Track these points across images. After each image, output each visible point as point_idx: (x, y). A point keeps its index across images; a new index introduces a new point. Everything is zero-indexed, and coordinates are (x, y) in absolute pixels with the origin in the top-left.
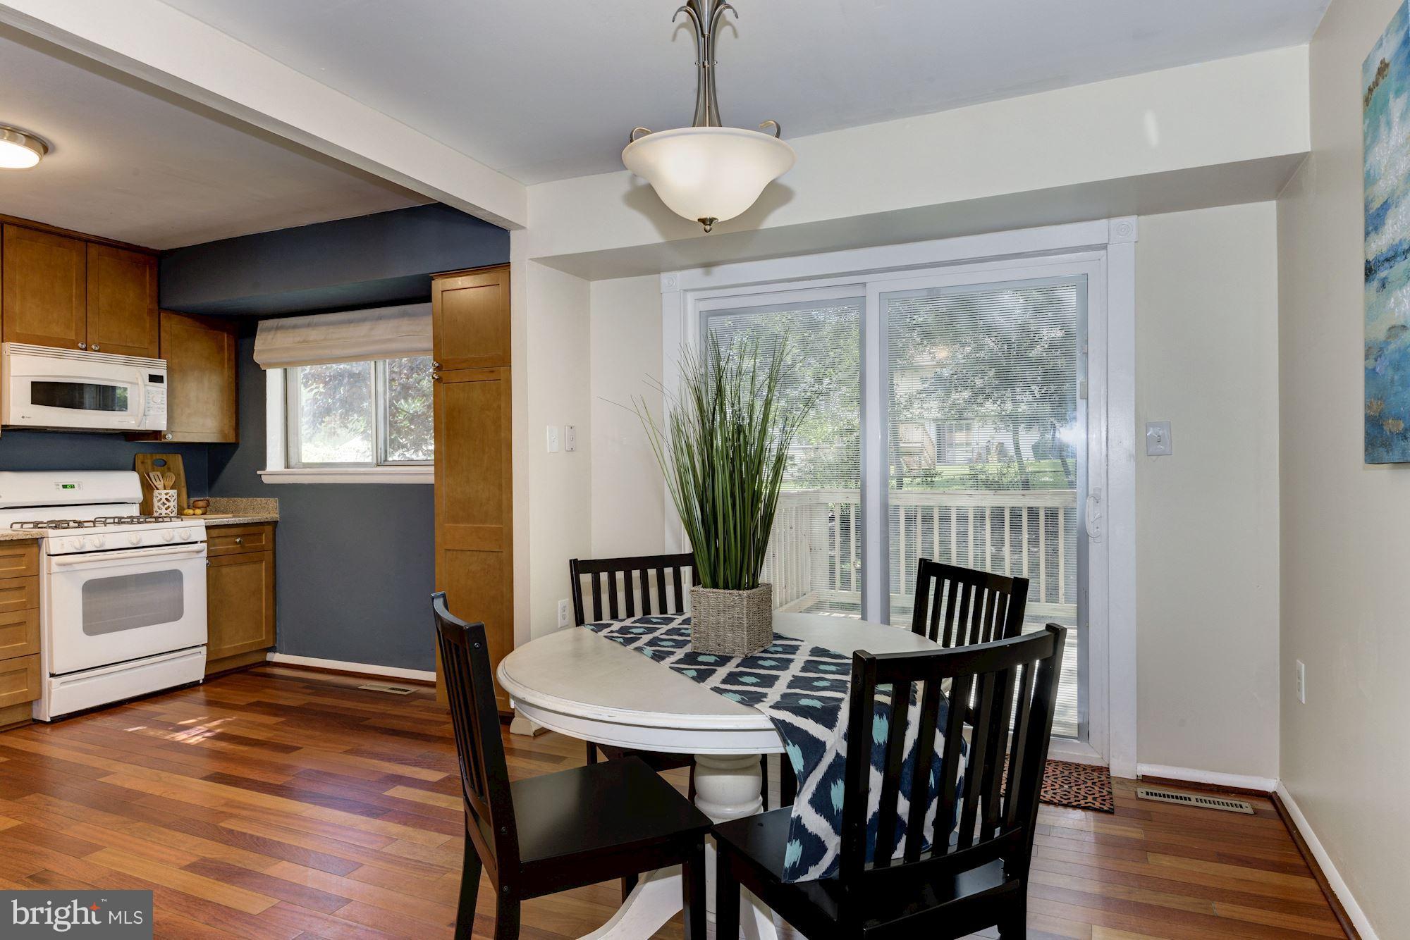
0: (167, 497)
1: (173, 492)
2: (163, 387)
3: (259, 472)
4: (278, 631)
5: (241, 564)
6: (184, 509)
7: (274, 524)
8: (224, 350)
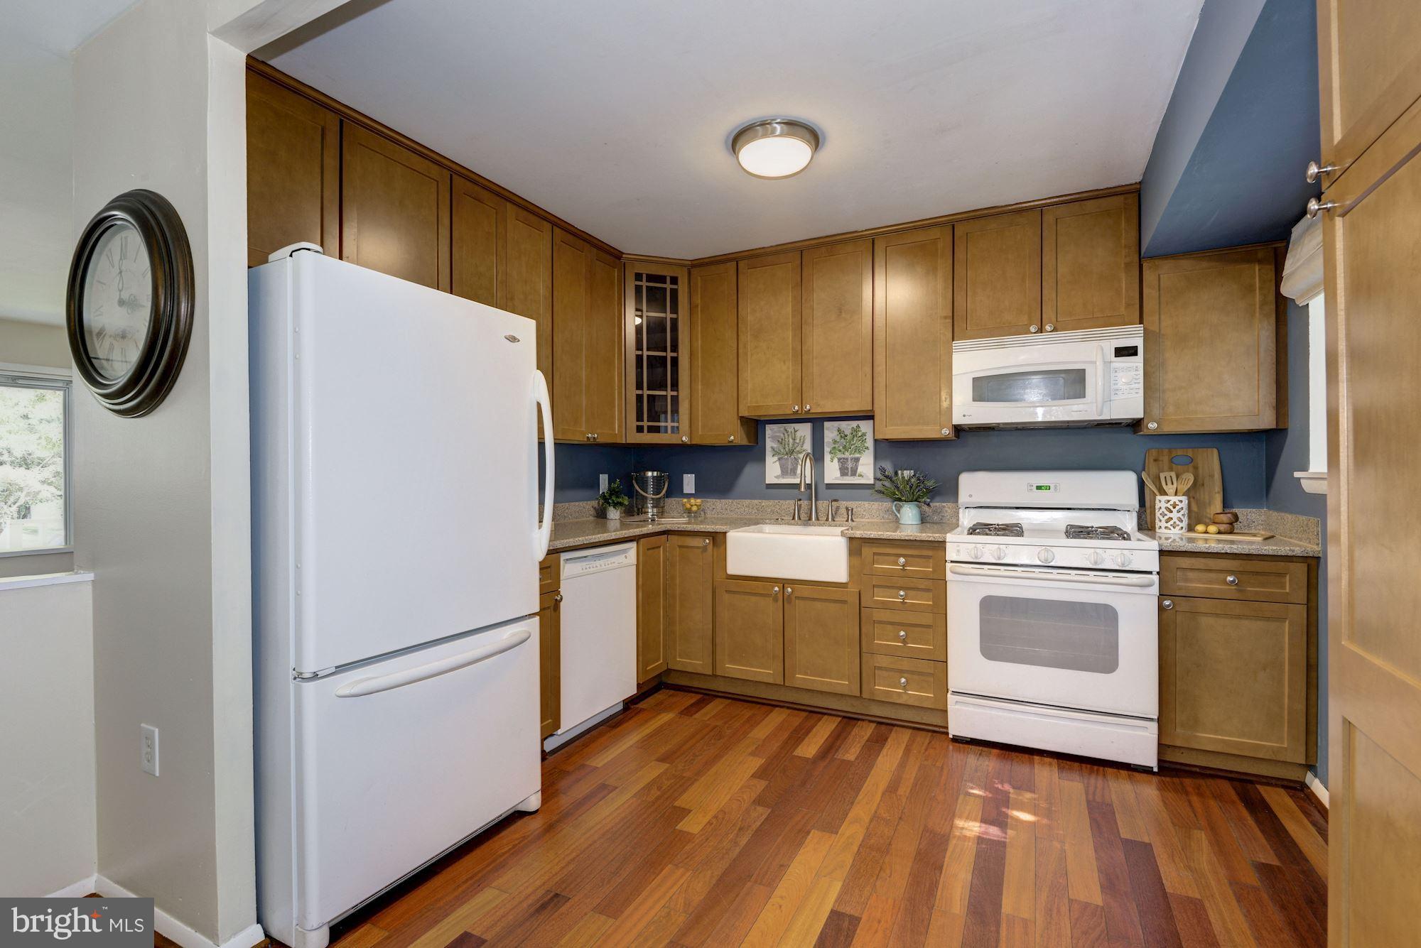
2: (1137, 362)
3: (1297, 474)
5: (1239, 617)
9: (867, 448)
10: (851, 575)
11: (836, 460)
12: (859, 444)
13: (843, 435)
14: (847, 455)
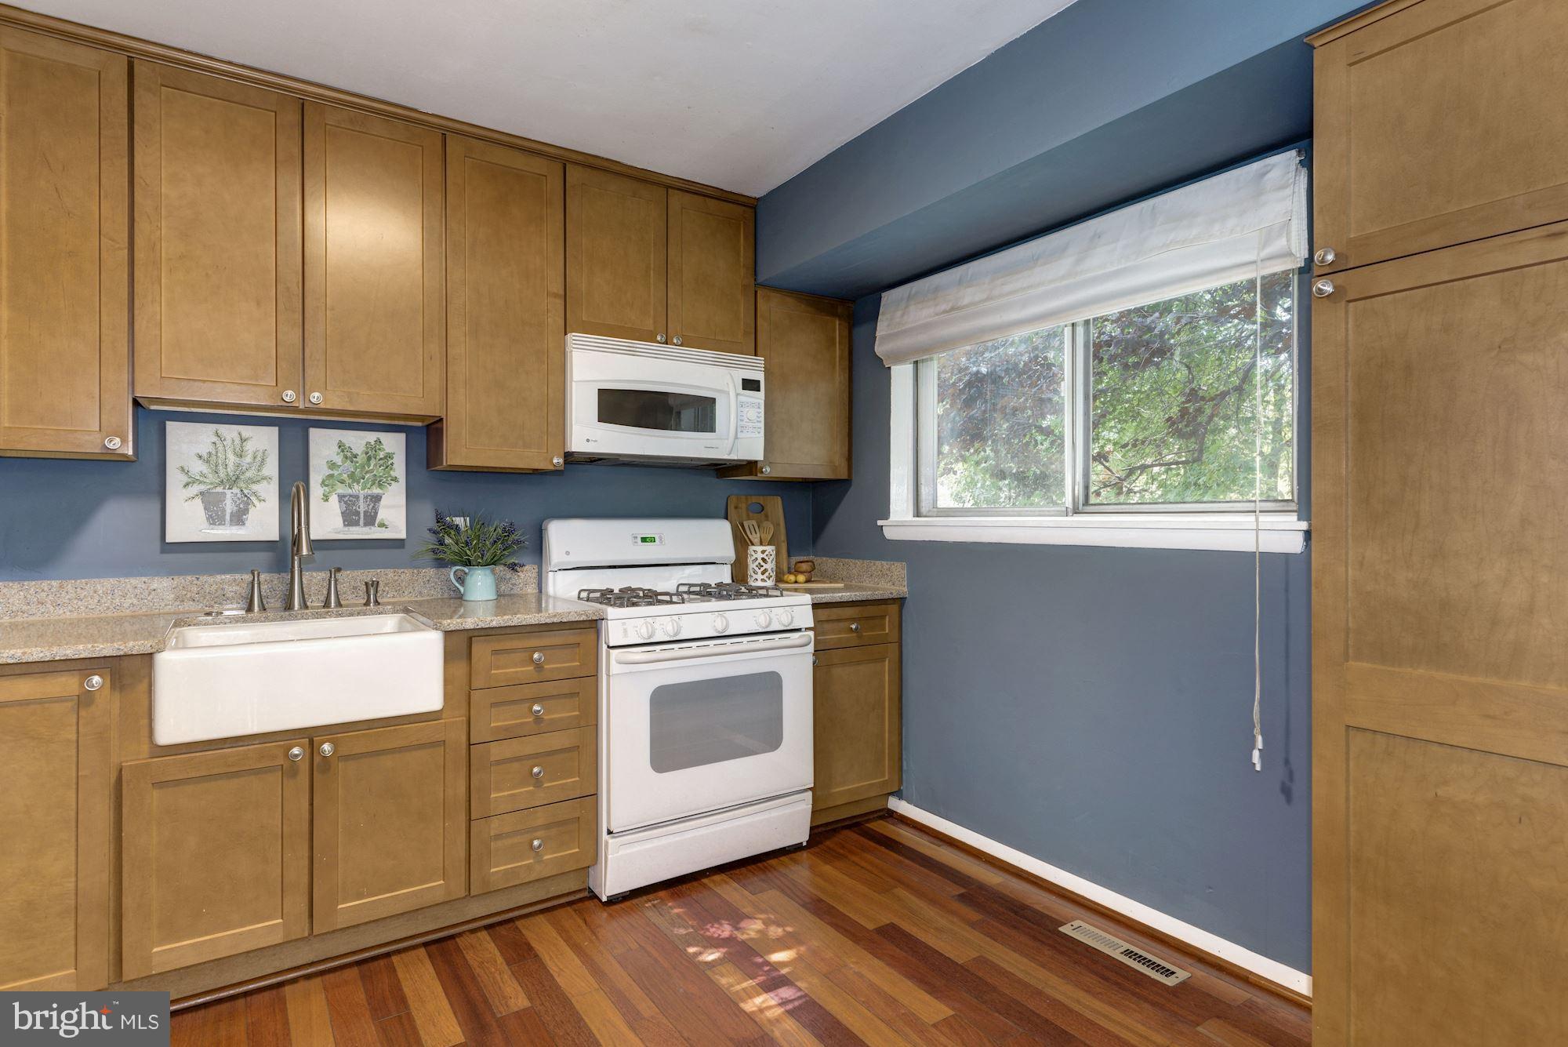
0: (764, 556)
1: (770, 549)
2: (760, 396)
3: (880, 523)
4: (905, 767)
5: (859, 663)
6: (784, 575)
7: (900, 601)
8: (835, 344)
9: (395, 479)
10: (447, 696)
11: (334, 499)
12: (380, 471)
13: (349, 454)
14: (357, 489)
